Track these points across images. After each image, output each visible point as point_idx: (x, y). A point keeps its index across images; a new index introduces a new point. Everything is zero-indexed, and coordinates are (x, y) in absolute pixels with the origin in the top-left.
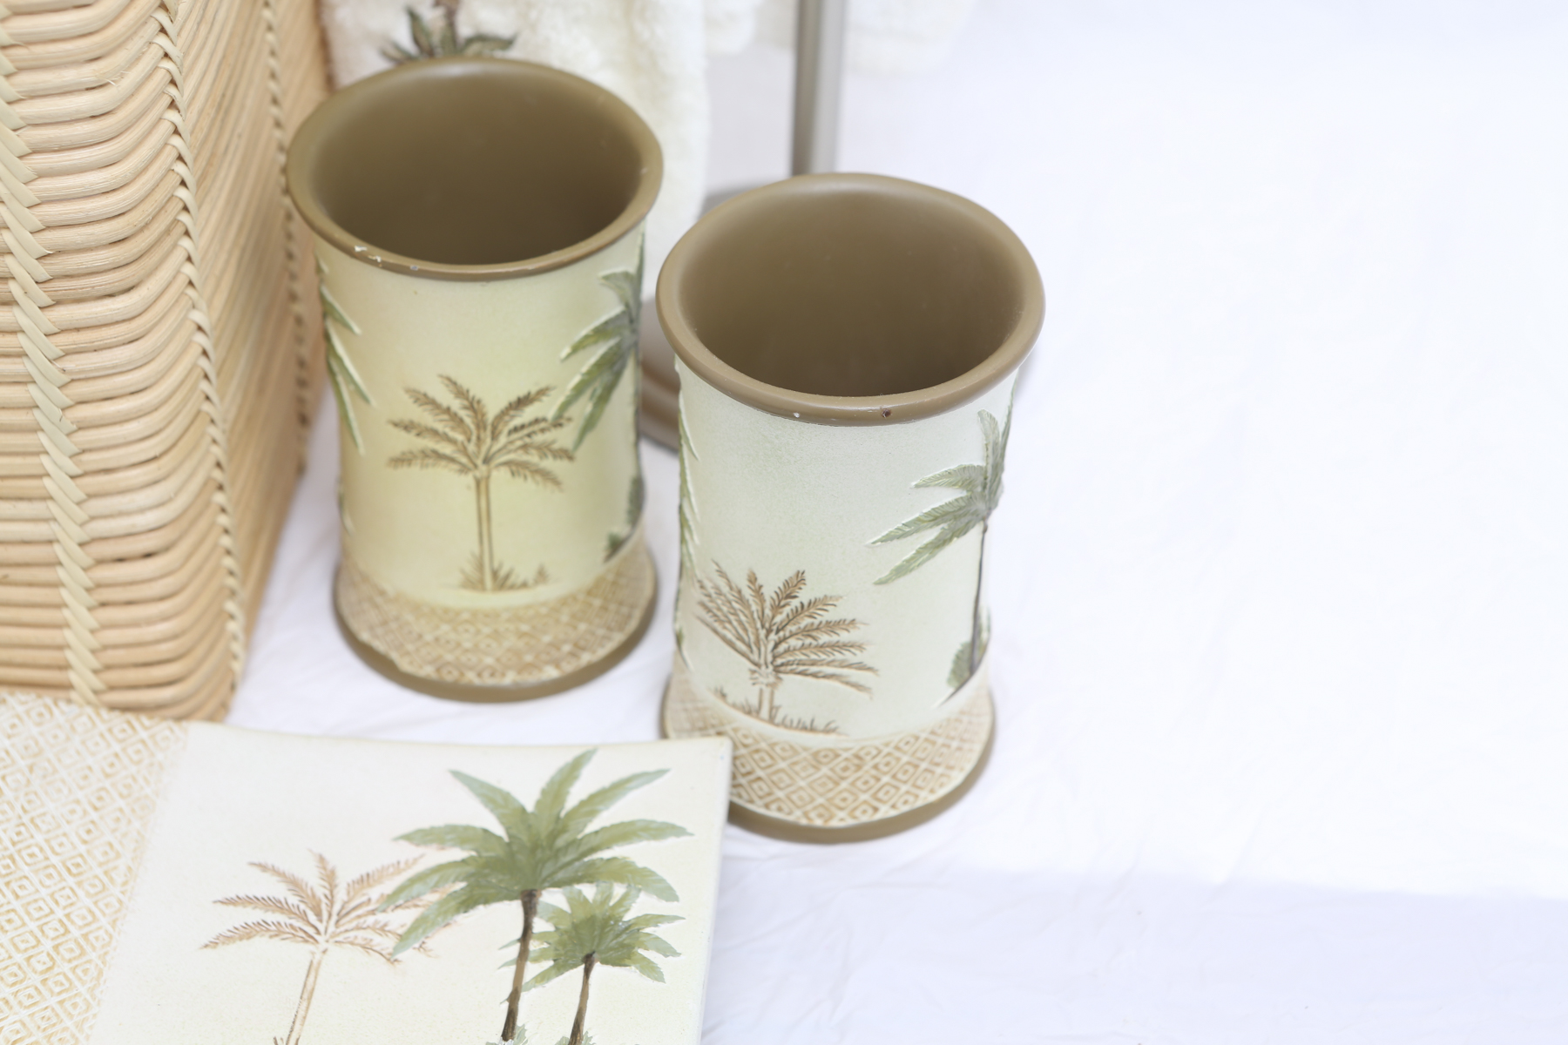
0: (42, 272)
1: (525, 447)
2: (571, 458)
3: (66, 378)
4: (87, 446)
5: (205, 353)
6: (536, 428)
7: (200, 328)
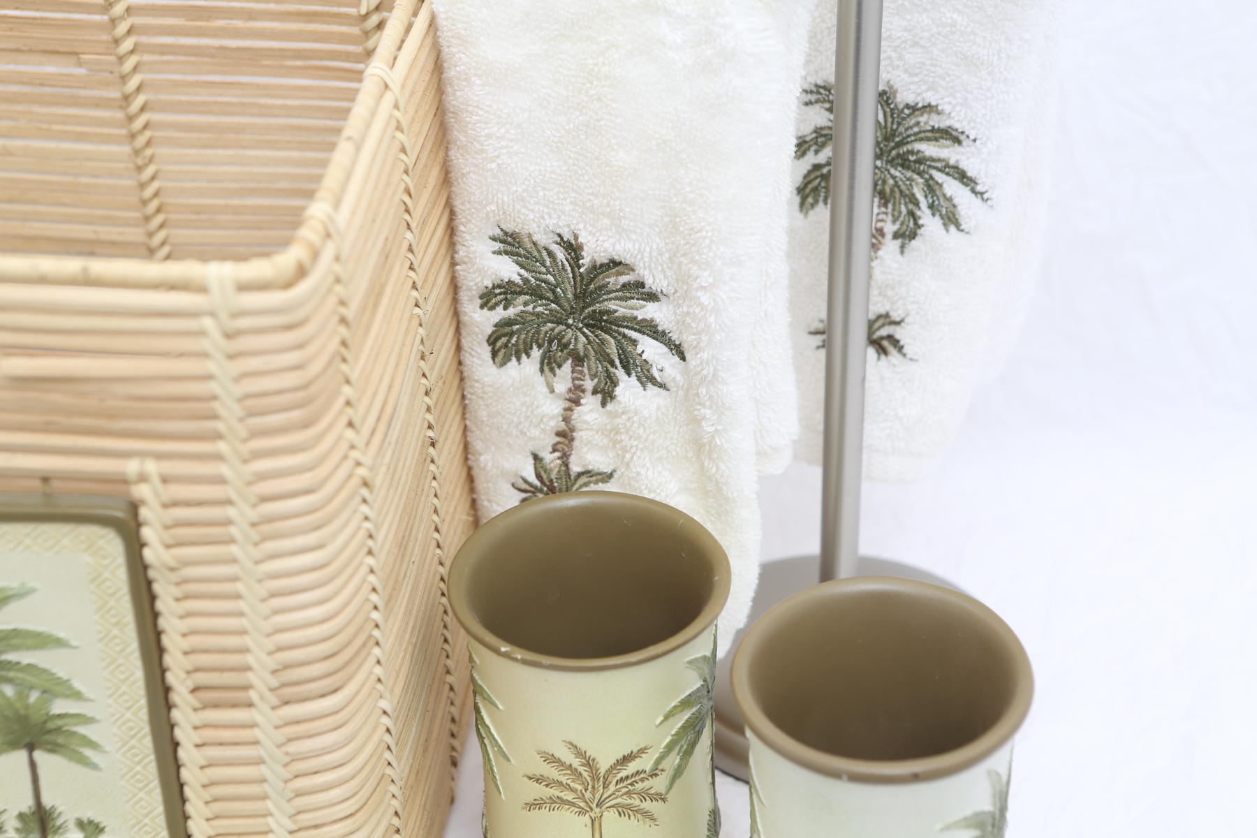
0: (274, 682)
1: (629, 793)
2: (664, 800)
3: (288, 759)
4: (301, 809)
5: (388, 730)
6: (637, 778)
7: (385, 712)
